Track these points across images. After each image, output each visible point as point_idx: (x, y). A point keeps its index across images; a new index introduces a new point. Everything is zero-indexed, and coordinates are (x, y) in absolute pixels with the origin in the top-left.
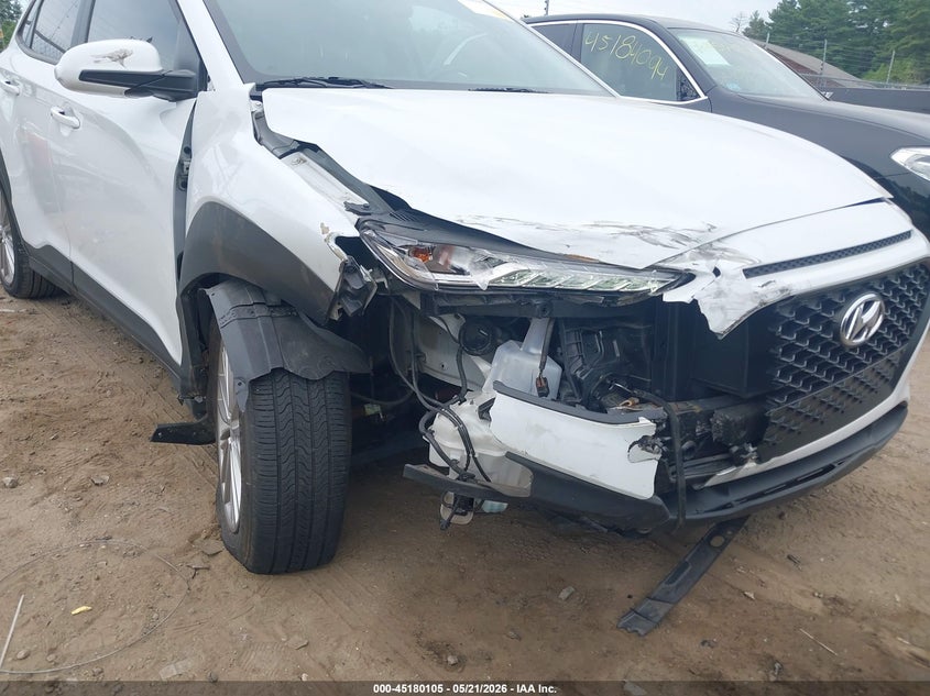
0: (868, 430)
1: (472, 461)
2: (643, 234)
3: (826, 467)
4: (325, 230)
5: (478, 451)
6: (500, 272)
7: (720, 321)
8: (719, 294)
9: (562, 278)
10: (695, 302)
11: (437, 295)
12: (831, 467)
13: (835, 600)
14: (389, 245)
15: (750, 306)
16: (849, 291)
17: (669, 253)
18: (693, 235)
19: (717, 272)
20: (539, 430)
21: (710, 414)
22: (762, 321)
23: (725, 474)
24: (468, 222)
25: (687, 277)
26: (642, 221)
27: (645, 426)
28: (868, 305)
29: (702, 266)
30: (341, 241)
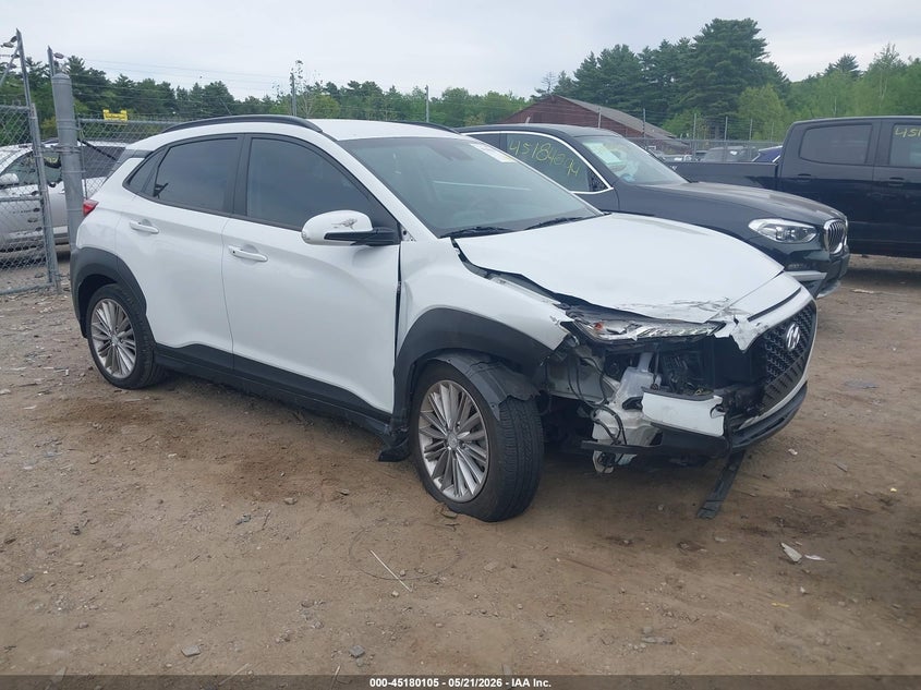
0: (793, 400)
1: (621, 434)
2: (699, 305)
3: (781, 419)
4: (554, 320)
5: (625, 427)
6: (640, 331)
7: (743, 345)
8: (741, 331)
9: (670, 331)
10: (731, 336)
11: (610, 346)
12: (782, 419)
13: (795, 491)
14: (588, 323)
15: (754, 336)
16: (786, 324)
17: (713, 314)
18: (721, 304)
19: (736, 321)
20: (667, 408)
21: (734, 393)
22: (759, 342)
23: (750, 421)
24: (621, 308)
25: (722, 325)
26: (697, 299)
27: (717, 399)
28: (794, 328)
29: (728, 319)
30: (563, 324)
